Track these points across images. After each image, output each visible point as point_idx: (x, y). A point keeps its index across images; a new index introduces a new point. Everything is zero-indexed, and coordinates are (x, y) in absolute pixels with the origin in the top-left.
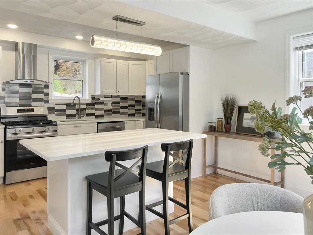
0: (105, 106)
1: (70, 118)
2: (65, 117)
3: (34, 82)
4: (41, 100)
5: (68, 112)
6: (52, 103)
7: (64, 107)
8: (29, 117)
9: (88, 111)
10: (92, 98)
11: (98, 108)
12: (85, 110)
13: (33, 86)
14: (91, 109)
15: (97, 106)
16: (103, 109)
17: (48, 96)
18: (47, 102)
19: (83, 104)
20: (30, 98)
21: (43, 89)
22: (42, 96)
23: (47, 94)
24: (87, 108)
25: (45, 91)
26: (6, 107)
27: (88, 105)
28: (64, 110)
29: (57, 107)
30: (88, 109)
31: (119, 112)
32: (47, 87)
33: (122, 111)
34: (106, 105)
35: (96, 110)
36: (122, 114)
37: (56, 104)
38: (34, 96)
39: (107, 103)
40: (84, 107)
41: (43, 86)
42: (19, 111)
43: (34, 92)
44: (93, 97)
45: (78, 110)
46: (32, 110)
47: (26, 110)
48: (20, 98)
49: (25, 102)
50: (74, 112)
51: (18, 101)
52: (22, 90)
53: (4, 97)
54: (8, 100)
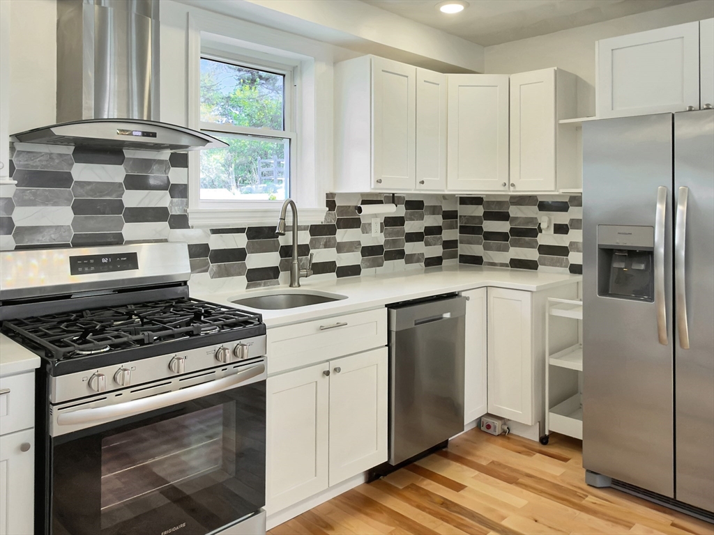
0: (363, 233)
1: (260, 284)
2: (243, 279)
3: (154, 135)
4: (158, 214)
5: (255, 261)
6: (198, 227)
7: (241, 241)
9: (316, 255)
10: (328, 203)
11: (345, 240)
12: (304, 250)
14: (326, 246)
15: (342, 235)
16: (359, 243)
17: (187, 196)
18: (181, 222)
19: (302, 228)
20: (117, 207)
21: (167, 170)
22: (161, 198)
23: (180, 191)
24: (311, 241)
25: (176, 175)
27: (315, 230)
28: (239, 255)
29: (216, 243)
30: (314, 244)
31: (400, 254)
32: (180, 160)
33: (410, 248)
34: (367, 229)
36: (410, 259)
38: (133, 199)
39: (370, 224)
40: (304, 238)
41: (165, 156)
44: (331, 204)
45: (286, 252)
46: (131, 261)
47: (104, 260)
48: (79, 208)
49: (97, 224)
50: (271, 259)
51: (69, 222)
52: (84, 172)
53: (9, 204)
54: (23, 217)
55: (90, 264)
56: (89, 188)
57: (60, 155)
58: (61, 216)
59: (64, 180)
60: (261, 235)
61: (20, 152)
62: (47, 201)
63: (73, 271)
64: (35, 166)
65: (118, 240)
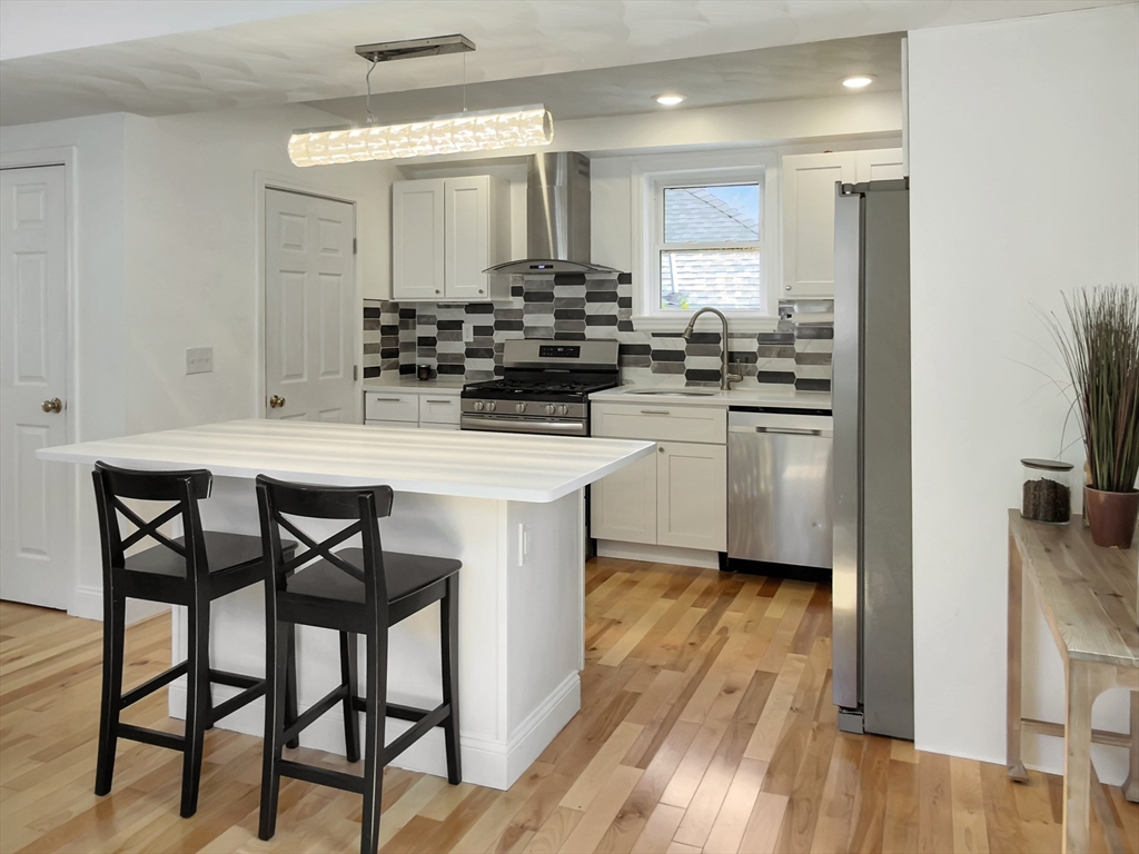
1: (699, 385)
2: (683, 378)
3: (551, 267)
4: (610, 320)
5: (693, 362)
6: (640, 331)
7: (680, 345)
8: (572, 371)
9: (764, 364)
10: (781, 312)
11: (808, 351)
12: (750, 357)
13: (589, 277)
14: (779, 355)
15: (800, 346)
17: (630, 306)
18: (627, 326)
19: (744, 336)
20: (581, 314)
21: (616, 287)
22: (611, 309)
23: (626, 303)
24: (759, 349)
25: (622, 291)
26: (528, 339)
27: (764, 338)
28: (679, 356)
29: (657, 345)
30: (763, 353)
32: (625, 278)
35: (801, 359)
37: (654, 335)
38: (592, 309)
40: (752, 346)
41: (615, 276)
42: (544, 351)
43: (591, 297)
44: (785, 312)
45: (732, 356)
46: (575, 352)
47: (559, 350)
48: (558, 315)
49: (570, 326)
50: (712, 363)
51: (552, 325)
52: (561, 292)
53: (520, 313)
54: (528, 320)
55: (550, 352)
56: (563, 302)
57: (547, 281)
58: (545, 320)
59: (549, 297)
60: (701, 341)
61: (526, 281)
62: (540, 311)
63: (541, 355)
64: (534, 289)
65: (582, 337)
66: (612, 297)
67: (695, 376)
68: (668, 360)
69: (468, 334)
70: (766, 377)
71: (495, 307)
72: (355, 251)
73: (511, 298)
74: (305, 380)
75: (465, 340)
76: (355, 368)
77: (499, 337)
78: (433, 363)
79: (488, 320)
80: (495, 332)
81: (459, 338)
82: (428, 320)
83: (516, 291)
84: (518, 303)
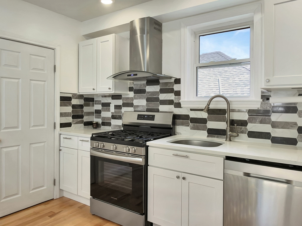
0: (299, 117)
1: (214, 137)
2: (205, 133)
3: (136, 75)
4: (170, 102)
5: (212, 125)
6: (185, 108)
7: (205, 115)
9: (251, 127)
10: (263, 97)
11: (281, 120)
12: (244, 123)
13: (161, 81)
14: (261, 122)
15: (274, 117)
16: (296, 124)
17: (180, 95)
18: (178, 105)
19: (239, 111)
20: (157, 99)
21: (173, 85)
22: (171, 96)
23: (178, 93)
24: (249, 119)
25: (176, 87)
26: (134, 111)
27: (251, 112)
28: (203, 121)
29: (193, 115)
30: (251, 120)
32: (178, 81)
35: (274, 125)
37: (191, 110)
40: (245, 117)
41: (173, 80)
42: (140, 117)
43: (162, 91)
44: (265, 98)
45: (232, 123)
46: (152, 118)
47: (146, 116)
48: (148, 100)
49: (152, 105)
50: (222, 125)
51: (145, 105)
53: (132, 99)
54: (136, 102)
55: (142, 117)
56: (150, 93)
57: (143, 84)
58: (142, 102)
59: (144, 91)
60: (215, 113)
61: (135, 84)
62: (140, 98)
63: (138, 119)
64: (138, 88)
65: (158, 111)
66: (171, 91)
67: (212, 132)
68: (198, 123)
69: (112, 109)
70: (252, 135)
71: (123, 97)
72: (55, 71)
73: (129, 92)
74: (20, 129)
75: (111, 111)
76: (55, 124)
77: (124, 109)
78: (100, 121)
79: (119, 102)
80: (123, 108)
81: (109, 110)
82: (98, 102)
83: (131, 89)
84: (131, 94)
